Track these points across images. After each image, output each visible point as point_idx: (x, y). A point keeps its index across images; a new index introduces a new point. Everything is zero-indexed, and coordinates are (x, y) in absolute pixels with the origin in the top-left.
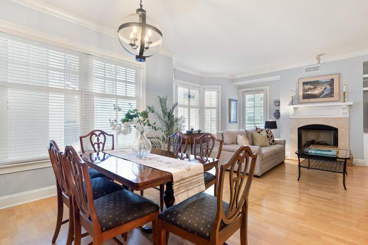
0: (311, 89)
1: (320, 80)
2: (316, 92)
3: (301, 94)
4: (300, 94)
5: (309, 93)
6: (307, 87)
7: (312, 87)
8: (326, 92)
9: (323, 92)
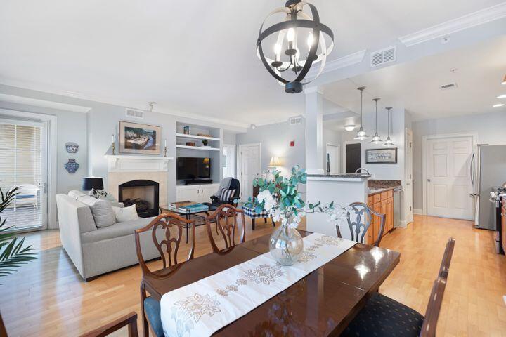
0: (135, 138)
1: (144, 129)
2: (140, 142)
3: (123, 141)
4: (121, 142)
5: (132, 141)
6: (130, 134)
7: (135, 135)
8: (149, 144)
9: (146, 143)
